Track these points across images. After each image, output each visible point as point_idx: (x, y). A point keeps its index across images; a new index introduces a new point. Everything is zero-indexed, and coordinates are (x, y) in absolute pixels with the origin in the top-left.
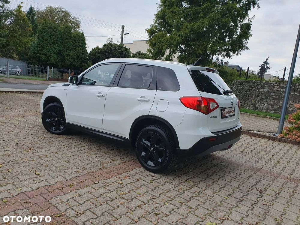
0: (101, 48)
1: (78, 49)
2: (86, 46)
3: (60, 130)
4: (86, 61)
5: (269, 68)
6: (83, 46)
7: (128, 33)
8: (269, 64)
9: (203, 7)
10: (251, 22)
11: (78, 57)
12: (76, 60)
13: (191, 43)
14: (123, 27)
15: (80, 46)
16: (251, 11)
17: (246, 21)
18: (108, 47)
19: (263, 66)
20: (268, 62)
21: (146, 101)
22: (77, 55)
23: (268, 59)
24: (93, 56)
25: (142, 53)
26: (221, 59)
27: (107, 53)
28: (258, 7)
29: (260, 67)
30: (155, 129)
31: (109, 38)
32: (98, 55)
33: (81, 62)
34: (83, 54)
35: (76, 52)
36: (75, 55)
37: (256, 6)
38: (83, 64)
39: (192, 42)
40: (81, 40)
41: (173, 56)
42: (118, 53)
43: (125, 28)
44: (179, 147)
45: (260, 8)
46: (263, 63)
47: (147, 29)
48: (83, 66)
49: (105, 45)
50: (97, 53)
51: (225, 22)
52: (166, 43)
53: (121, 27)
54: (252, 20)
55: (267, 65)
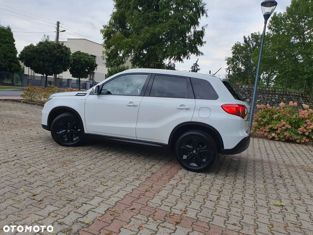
0: (36, 46)
1: (5, 46)
2: (14, 43)
3: (73, 141)
4: (15, 60)
5: (199, 69)
6: (11, 43)
7: (65, 31)
8: (198, 66)
9: (162, 13)
10: (204, 30)
11: (5, 55)
12: (3, 60)
13: (152, 48)
14: (58, 23)
15: (8, 43)
16: (201, 19)
17: (199, 29)
18: (45, 46)
19: (193, 67)
20: (198, 64)
21: (187, 109)
22: (4, 53)
23: (197, 61)
24: (27, 55)
25: (83, 53)
26: (173, 63)
27: (44, 52)
28: (206, 15)
29: (191, 68)
30: (197, 134)
31: (45, 36)
32: (33, 54)
33: (9, 61)
34: (12, 52)
35: (3, 49)
36: (2, 53)
37: (205, 15)
38: (13, 64)
39: (153, 46)
40: (8, 36)
41: (126, 59)
42: (58, 52)
43: (60, 25)
44: (223, 148)
45: (208, 16)
46: (194, 64)
47: (102, 30)
48: (12, 66)
49: (41, 43)
50: (31, 51)
51: (184, 29)
52: (126, 45)
53: (56, 23)
54: (205, 28)
55: (197, 66)
